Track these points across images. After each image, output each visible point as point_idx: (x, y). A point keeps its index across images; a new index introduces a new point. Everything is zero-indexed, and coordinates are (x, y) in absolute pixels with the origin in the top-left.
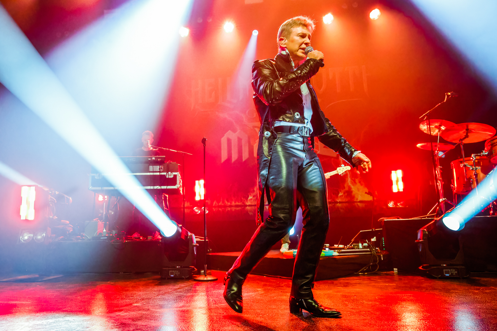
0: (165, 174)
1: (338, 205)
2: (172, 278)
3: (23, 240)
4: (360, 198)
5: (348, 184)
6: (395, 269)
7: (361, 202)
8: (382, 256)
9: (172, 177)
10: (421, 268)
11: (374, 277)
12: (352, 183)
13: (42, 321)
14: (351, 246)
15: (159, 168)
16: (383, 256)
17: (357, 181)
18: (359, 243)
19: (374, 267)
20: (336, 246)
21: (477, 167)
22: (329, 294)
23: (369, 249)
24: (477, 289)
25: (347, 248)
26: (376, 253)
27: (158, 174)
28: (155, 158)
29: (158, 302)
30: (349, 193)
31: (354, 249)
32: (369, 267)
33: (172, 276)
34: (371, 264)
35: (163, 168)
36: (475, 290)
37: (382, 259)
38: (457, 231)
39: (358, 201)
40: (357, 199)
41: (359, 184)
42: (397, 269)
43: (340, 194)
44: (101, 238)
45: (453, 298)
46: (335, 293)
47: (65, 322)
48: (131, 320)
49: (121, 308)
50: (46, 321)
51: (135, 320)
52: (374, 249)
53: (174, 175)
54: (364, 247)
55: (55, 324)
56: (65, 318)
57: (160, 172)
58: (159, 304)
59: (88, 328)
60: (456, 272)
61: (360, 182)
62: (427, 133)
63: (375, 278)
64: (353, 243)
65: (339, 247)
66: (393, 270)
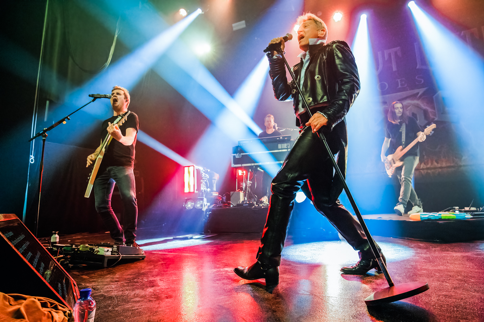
20: (467, 209)
25: (480, 210)
65: (470, 210)
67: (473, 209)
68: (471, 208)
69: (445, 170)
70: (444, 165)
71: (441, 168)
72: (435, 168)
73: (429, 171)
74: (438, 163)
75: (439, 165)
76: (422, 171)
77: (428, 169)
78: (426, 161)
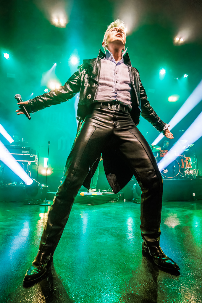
0: (30, 155)
2: (29, 204)
8: (120, 194)
9: (33, 156)
10: (133, 199)
15: (27, 152)
19: (117, 199)
20: (103, 190)
27: (26, 155)
31: (110, 192)
32: (115, 199)
33: (29, 203)
35: (29, 152)
37: (120, 196)
57: (27, 154)
63: (117, 204)
66: (124, 200)
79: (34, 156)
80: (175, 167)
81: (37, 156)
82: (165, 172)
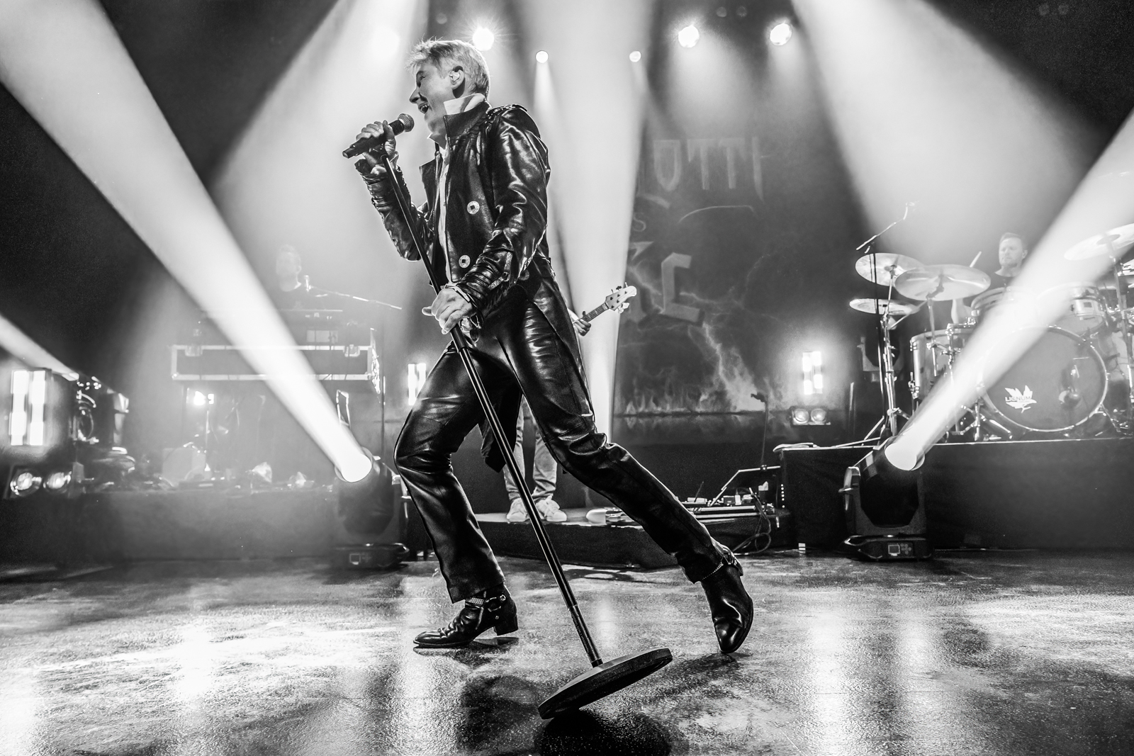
0: (341, 348)
1: (699, 418)
2: (356, 568)
3: (19, 491)
4: (741, 406)
5: (718, 376)
6: (800, 545)
7: (741, 413)
8: (777, 519)
9: (356, 355)
10: (847, 542)
11: (762, 561)
12: (726, 375)
13: (63, 665)
14: (721, 500)
15: (328, 335)
16: (780, 519)
17: (736, 371)
18: (734, 495)
19: (763, 540)
20: (691, 501)
21: (956, 349)
22: (673, 594)
23: (753, 507)
24: (943, 580)
25: (711, 504)
26: (767, 513)
27: (327, 348)
28: (320, 314)
29: (324, 618)
30: (720, 395)
31: (726, 506)
32: (753, 542)
33: (356, 563)
34: (757, 535)
35: (337, 336)
36: (939, 581)
37: (778, 527)
38: (910, 471)
39: (737, 411)
40: (735, 408)
41: (738, 378)
42: (804, 545)
43: (703, 397)
44: (201, 485)
45: (900, 597)
46: (685, 593)
47: (116, 664)
48: (264, 656)
49: (241, 633)
50: (71, 663)
51: (271, 655)
52: (763, 507)
53: (362, 351)
54: (745, 503)
55: (92, 670)
56: (116, 656)
57: (330, 344)
58: (326, 621)
59: (167, 674)
60: (910, 549)
61: (741, 374)
62: (870, 280)
63: (764, 563)
64: (725, 493)
65: (696, 503)
66: (797, 547)
67: (701, 501)
68: (698, 499)
69: (669, 420)
70: (668, 409)
71: (663, 415)
72: (651, 415)
73: (641, 421)
74: (657, 405)
75: (659, 409)
76: (627, 419)
77: (640, 415)
78: (637, 398)
79: (364, 354)
80: (1074, 372)
81: (374, 352)
82: (1017, 405)
